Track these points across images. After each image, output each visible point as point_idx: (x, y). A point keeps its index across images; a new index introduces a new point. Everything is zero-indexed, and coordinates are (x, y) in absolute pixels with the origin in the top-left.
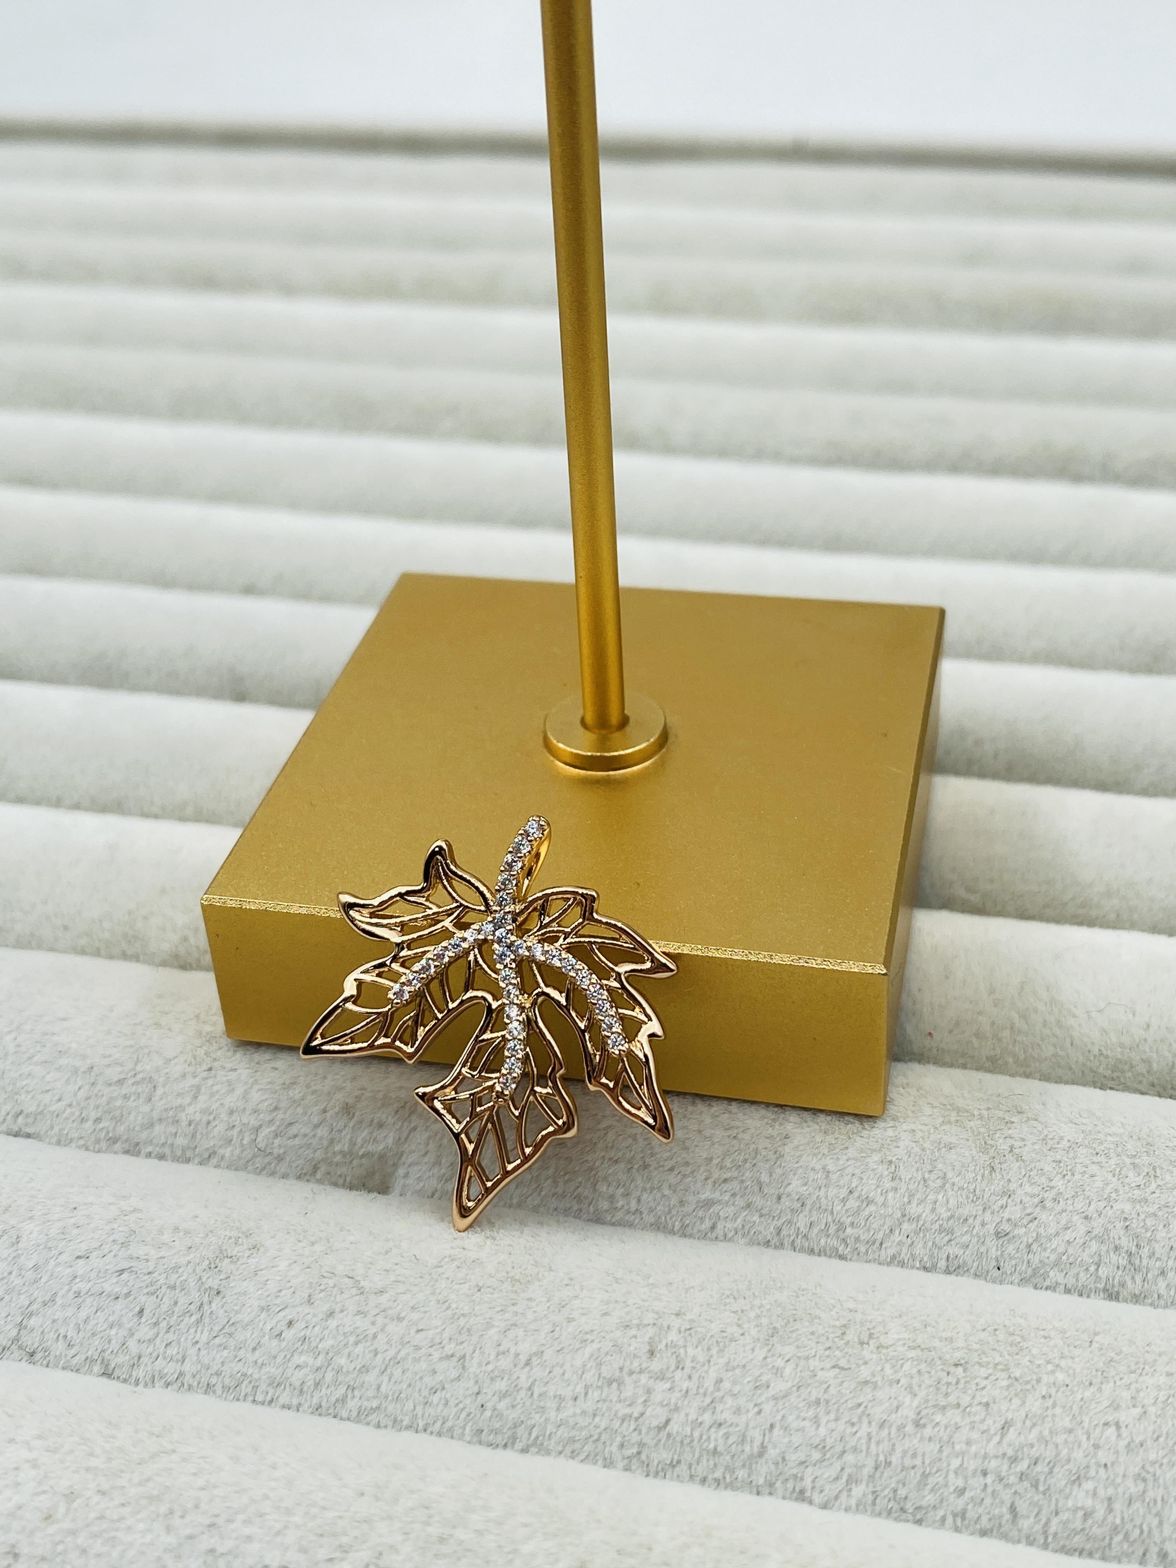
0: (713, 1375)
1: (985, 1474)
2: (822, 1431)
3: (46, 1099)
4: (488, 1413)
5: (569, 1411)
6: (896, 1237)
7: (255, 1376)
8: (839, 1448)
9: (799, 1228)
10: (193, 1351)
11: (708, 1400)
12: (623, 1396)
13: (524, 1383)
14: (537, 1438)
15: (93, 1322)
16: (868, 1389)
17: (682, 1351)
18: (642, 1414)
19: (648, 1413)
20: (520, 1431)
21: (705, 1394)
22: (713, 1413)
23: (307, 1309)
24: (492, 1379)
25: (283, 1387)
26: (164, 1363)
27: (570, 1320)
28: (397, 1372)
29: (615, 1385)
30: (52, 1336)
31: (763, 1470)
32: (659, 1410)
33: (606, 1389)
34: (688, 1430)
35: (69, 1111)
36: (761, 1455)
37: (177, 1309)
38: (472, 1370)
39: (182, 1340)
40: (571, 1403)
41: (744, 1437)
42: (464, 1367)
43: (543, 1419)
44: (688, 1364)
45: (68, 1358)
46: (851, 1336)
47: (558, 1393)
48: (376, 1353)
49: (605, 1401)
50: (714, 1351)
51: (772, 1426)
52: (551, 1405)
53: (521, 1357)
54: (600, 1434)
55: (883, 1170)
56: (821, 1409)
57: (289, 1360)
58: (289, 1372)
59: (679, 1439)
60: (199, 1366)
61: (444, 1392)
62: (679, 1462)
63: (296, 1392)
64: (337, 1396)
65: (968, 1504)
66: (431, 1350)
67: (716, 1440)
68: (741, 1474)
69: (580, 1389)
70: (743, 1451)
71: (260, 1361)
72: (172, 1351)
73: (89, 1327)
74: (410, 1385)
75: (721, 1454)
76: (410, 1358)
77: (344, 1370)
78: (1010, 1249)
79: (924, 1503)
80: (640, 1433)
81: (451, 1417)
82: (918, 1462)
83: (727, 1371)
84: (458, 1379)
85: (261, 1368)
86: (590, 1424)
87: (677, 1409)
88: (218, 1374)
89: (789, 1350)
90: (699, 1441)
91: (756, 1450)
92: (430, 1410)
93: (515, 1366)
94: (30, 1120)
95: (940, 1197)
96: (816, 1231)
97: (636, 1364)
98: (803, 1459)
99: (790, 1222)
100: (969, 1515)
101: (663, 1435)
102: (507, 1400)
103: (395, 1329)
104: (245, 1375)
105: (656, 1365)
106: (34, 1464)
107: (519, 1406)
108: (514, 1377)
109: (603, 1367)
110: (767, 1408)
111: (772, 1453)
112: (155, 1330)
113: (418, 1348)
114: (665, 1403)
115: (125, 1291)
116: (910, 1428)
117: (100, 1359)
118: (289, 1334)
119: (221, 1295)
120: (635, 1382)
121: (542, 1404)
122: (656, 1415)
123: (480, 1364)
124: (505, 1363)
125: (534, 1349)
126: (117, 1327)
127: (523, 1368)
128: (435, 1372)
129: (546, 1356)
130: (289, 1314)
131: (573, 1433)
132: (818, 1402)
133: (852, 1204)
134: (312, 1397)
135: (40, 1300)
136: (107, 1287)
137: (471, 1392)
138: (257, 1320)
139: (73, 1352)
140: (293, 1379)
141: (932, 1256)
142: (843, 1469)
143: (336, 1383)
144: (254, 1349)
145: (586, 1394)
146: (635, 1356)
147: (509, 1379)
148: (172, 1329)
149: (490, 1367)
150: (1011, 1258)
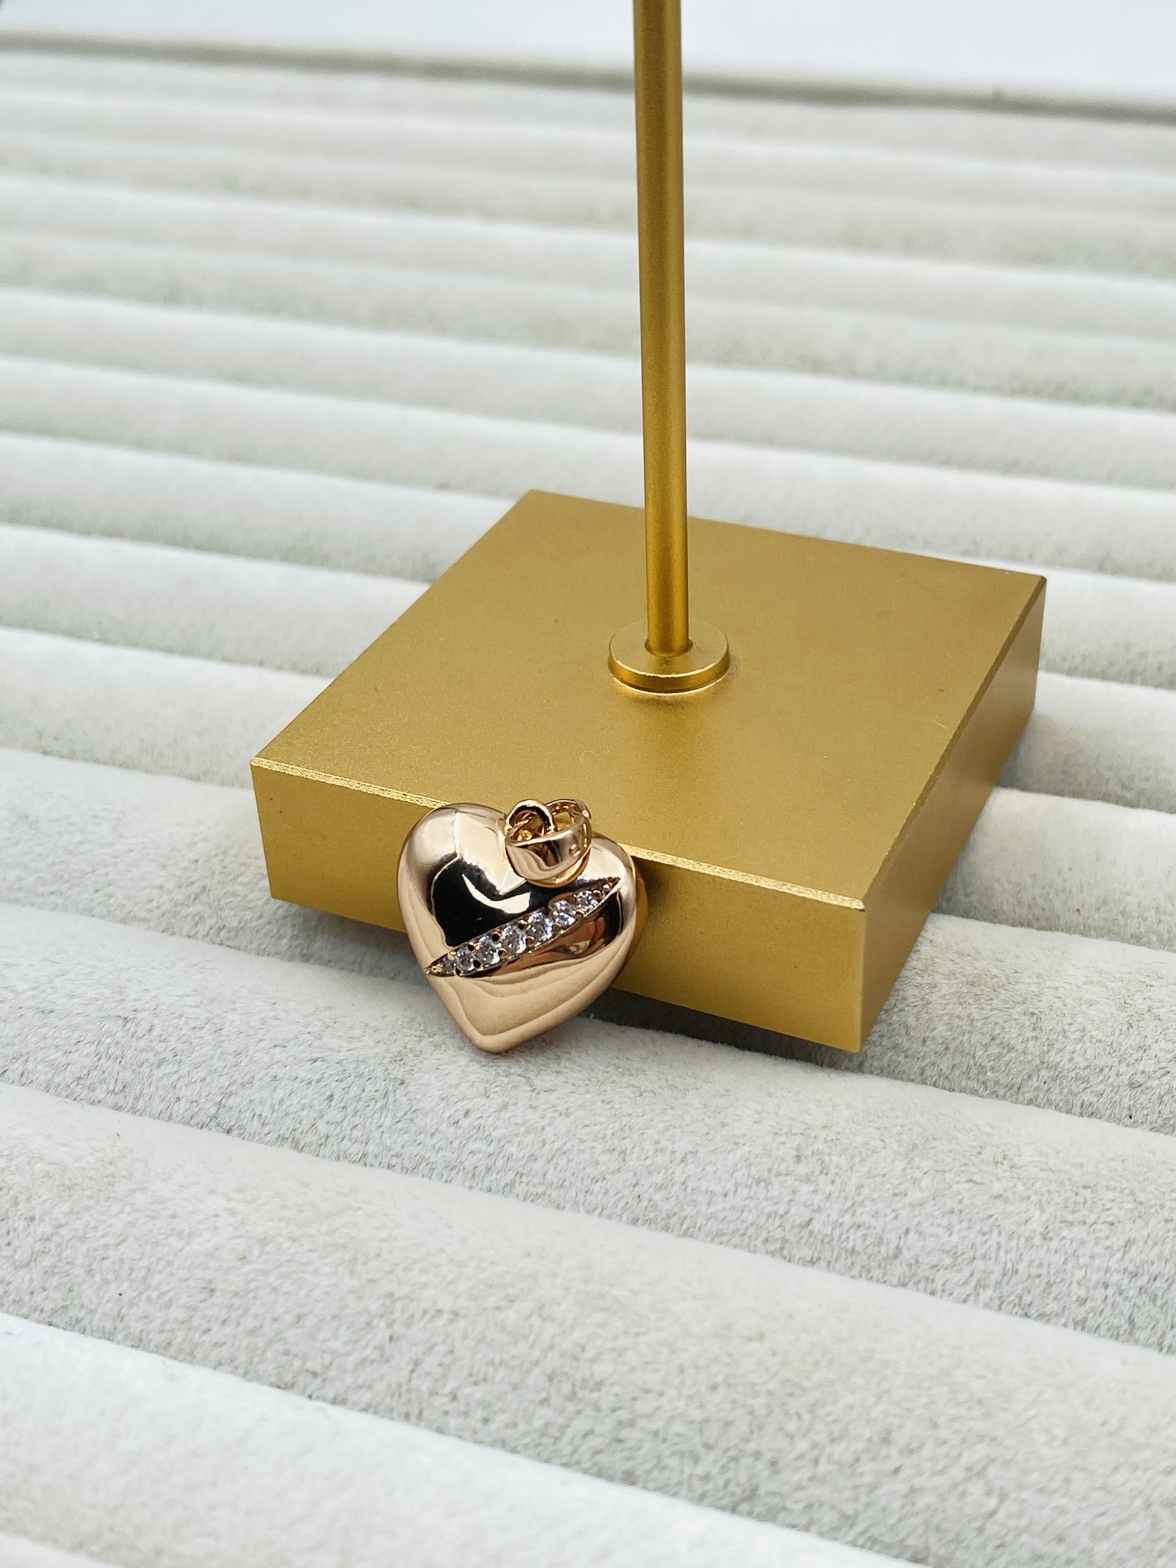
0: (855, 1180)
1: (1106, 1286)
2: (955, 1238)
3: (248, 915)
4: (644, 1203)
5: (719, 1204)
6: (1034, 1082)
7: (432, 1160)
8: (969, 1254)
9: (941, 1070)
10: (377, 1134)
11: (849, 1203)
12: (769, 1195)
13: (679, 1177)
14: (688, 1229)
15: (287, 1103)
16: (999, 1203)
17: (827, 1158)
18: (787, 1213)
19: (792, 1211)
20: (673, 1221)
21: (846, 1198)
22: (853, 1215)
23: (484, 1101)
24: (649, 1173)
25: (457, 1170)
26: (349, 1144)
27: (723, 1125)
28: (563, 1161)
29: (762, 1184)
30: (248, 1115)
31: (897, 1269)
32: (802, 1209)
33: (754, 1188)
34: (829, 1230)
35: (268, 927)
36: (895, 1257)
37: (363, 1095)
38: (631, 1163)
39: (367, 1123)
40: (721, 1198)
41: (881, 1239)
42: (624, 1160)
43: (695, 1211)
44: (833, 1170)
45: (262, 1135)
46: (987, 1155)
47: (710, 1189)
48: (544, 1143)
49: (752, 1199)
50: (857, 1160)
51: (907, 1232)
52: (703, 1199)
53: (677, 1154)
54: (747, 1228)
55: (1024, 1019)
56: (955, 1218)
57: (464, 1145)
58: (463, 1157)
59: (820, 1237)
60: (382, 1148)
61: (605, 1182)
62: (819, 1259)
63: (469, 1175)
64: (506, 1181)
65: (1089, 1313)
66: (595, 1144)
67: (855, 1240)
68: (876, 1273)
69: (730, 1186)
70: (879, 1252)
71: (437, 1146)
72: (357, 1133)
73: (284, 1107)
74: (574, 1174)
75: (859, 1254)
76: (575, 1150)
77: (514, 1157)
78: (1143, 1099)
79: (1047, 1310)
80: (784, 1230)
81: (609, 1206)
82: (1043, 1271)
83: (868, 1178)
84: (619, 1170)
85: (438, 1152)
86: (738, 1219)
87: (819, 1210)
88: (398, 1155)
89: (926, 1164)
90: (838, 1241)
91: (891, 1252)
92: (590, 1198)
93: (671, 1162)
94: (232, 934)
95: (1079, 1047)
96: (957, 1073)
97: (783, 1167)
98: (935, 1262)
99: (933, 1064)
100: (1088, 1323)
101: (805, 1233)
102: (663, 1192)
103: (562, 1124)
104: (423, 1158)
105: (802, 1169)
106: (232, 1213)
107: (673, 1199)
108: (670, 1172)
109: (753, 1168)
110: (904, 1214)
111: (907, 1255)
112: (343, 1114)
113: (582, 1141)
114: (809, 1203)
115: (318, 1077)
116: (1037, 1240)
117: (291, 1137)
118: (465, 1123)
119: (405, 1085)
120: (781, 1183)
121: (694, 1197)
122: (799, 1214)
123: (638, 1159)
124: (661, 1159)
125: (690, 1148)
126: (308, 1110)
127: (678, 1164)
128: (597, 1163)
129: (700, 1156)
130: (467, 1105)
131: (721, 1227)
132: (952, 1212)
133: (994, 1050)
134: (483, 1181)
135: (239, 1081)
136: (302, 1074)
137: (629, 1183)
138: (436, 1109)
139: (266, 1130)
140: (467, 1164)
141: (1067, 1102)
142: (972, 1275)
143: (506, 1170)
144: (433, 1134)
145: (736, 1191)
146: (783, 1160)
147: (665, 1174)
148: (359, 1113)
149: (648, 1162)
150: (1143, 1109)
